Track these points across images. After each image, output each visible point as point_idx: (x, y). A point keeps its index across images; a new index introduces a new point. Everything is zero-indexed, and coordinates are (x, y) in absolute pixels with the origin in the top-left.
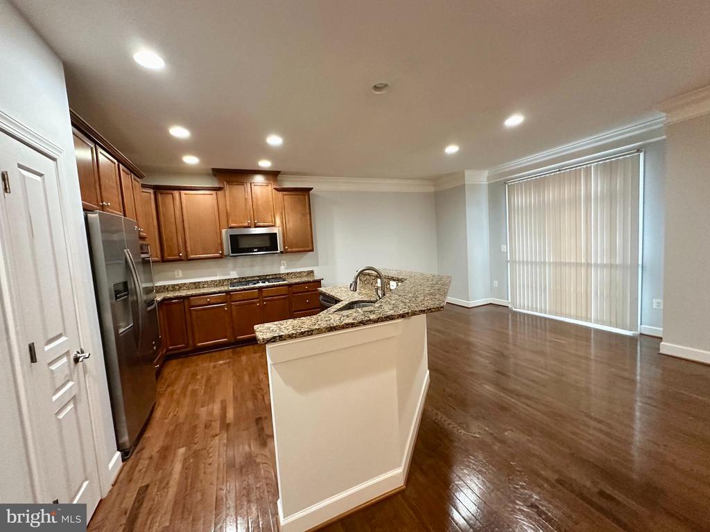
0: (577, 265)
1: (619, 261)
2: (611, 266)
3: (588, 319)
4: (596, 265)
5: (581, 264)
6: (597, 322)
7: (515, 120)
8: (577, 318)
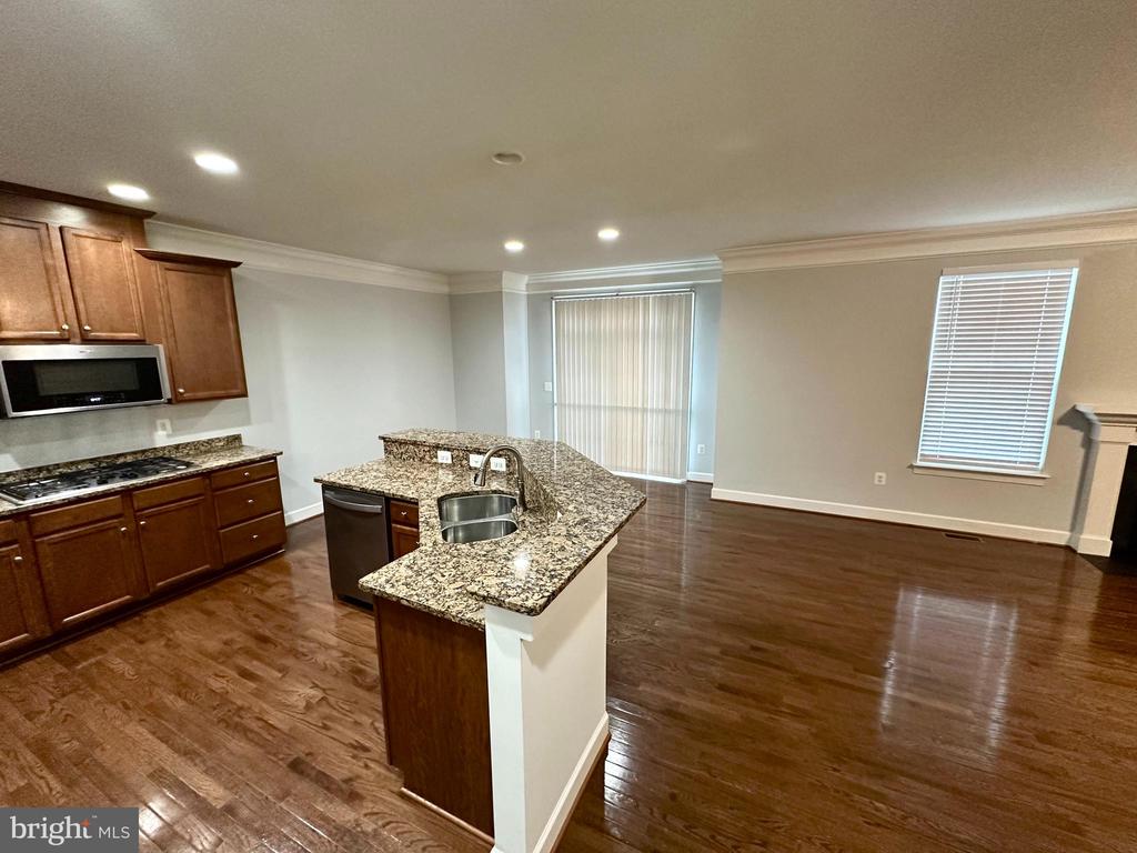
0: (634, 409)
1: (672, 406)
2: (666, 411)
3: (642, 471)
4: (652, 410)
5: (637, 409)
6: (652, 473)
7: (608, 234)
8: (632, 471)
